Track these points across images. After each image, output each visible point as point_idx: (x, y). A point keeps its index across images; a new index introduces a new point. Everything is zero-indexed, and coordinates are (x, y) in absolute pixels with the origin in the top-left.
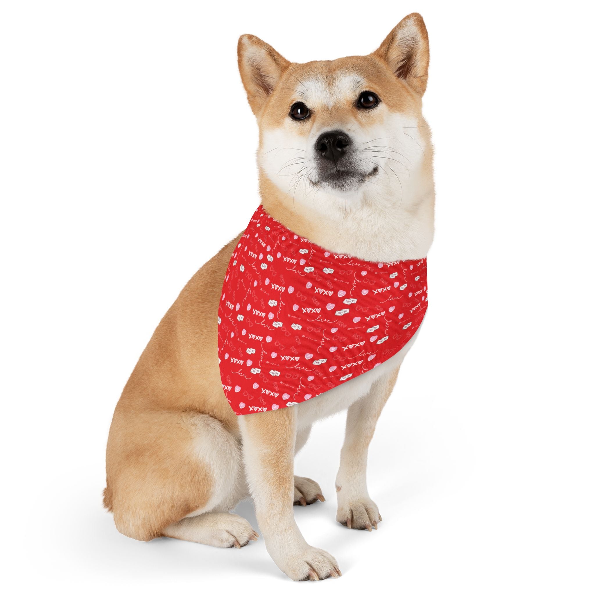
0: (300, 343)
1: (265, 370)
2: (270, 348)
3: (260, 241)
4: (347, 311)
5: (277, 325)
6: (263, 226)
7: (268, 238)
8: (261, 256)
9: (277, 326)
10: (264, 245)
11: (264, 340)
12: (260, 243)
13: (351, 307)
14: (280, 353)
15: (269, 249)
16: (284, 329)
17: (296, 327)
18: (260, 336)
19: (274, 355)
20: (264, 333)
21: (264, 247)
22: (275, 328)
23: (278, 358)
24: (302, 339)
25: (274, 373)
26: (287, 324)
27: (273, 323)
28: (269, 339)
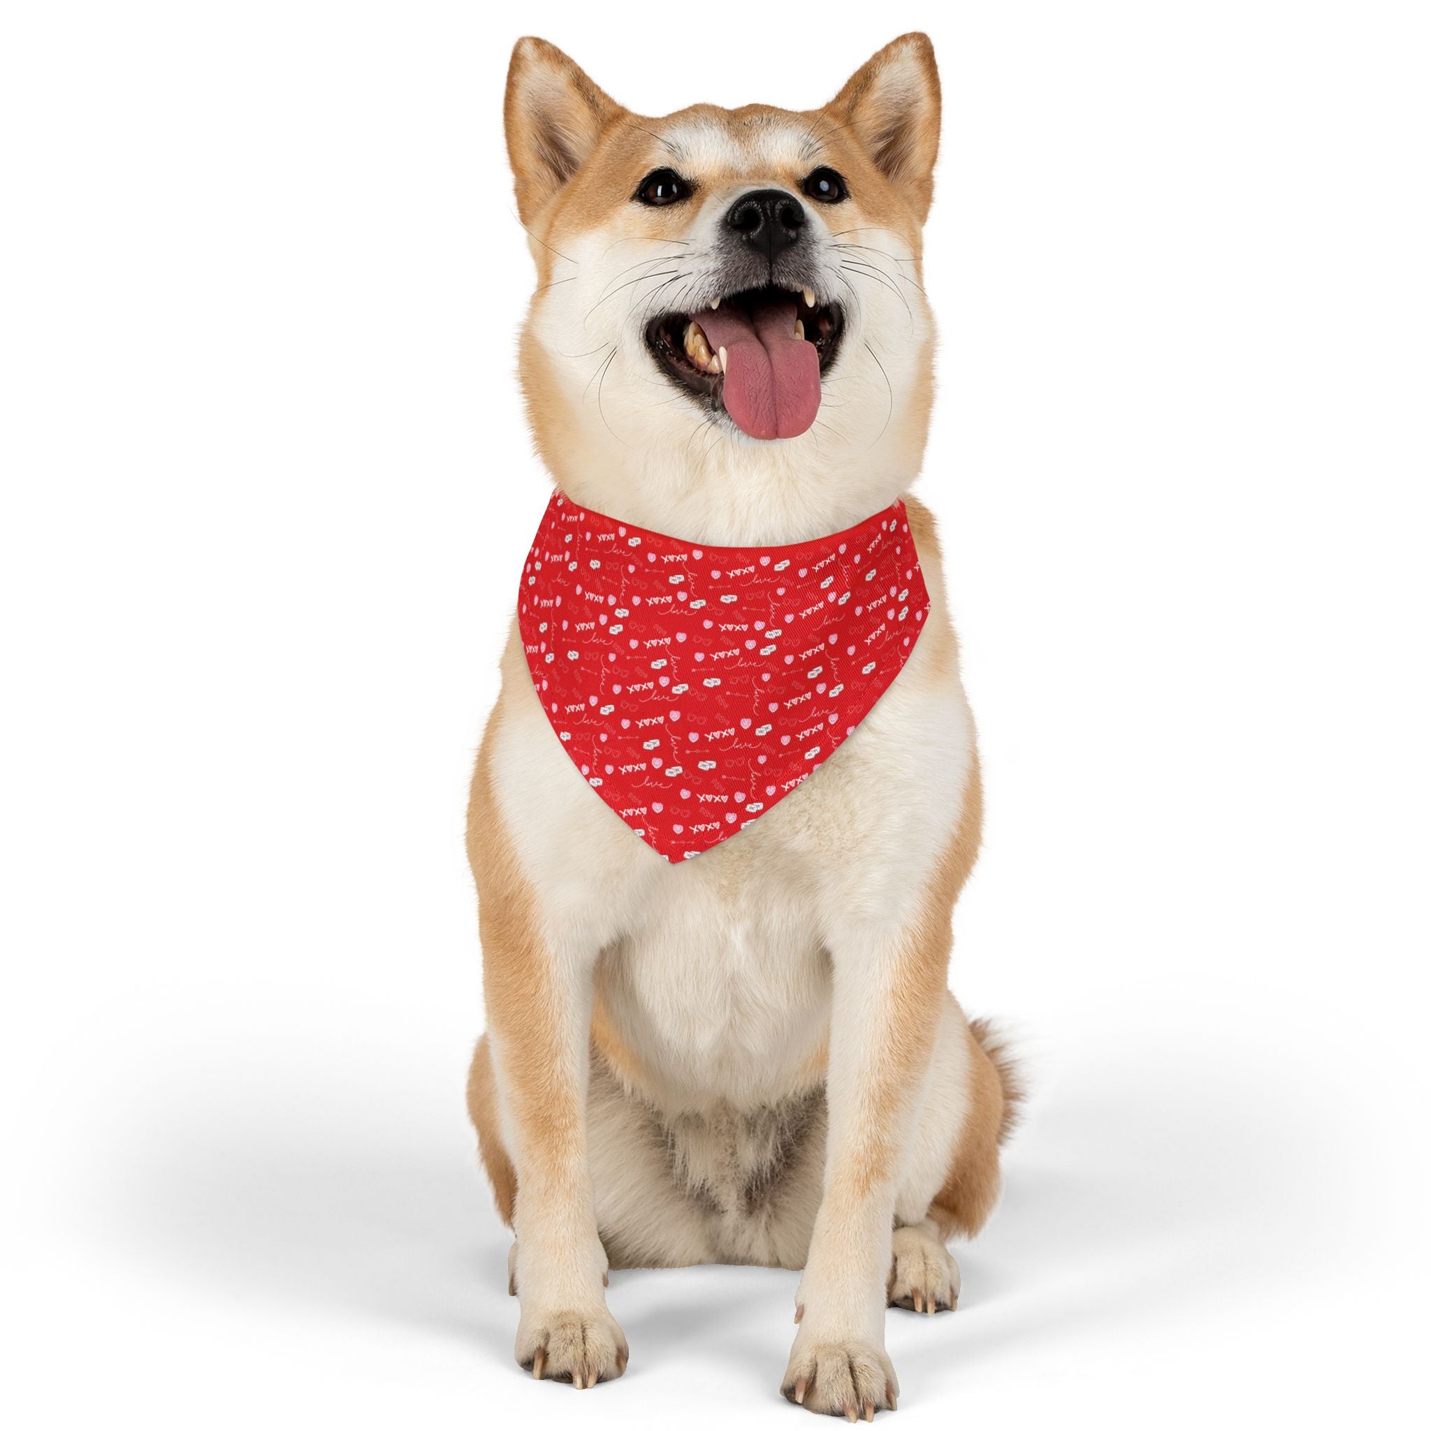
0: (726, 706)
1: (690, 765)
2: (682, 728)
3: (590, 596)
4: (774, 648)
5: (680, 689)
6: (584, 563)
7: (603, 582)
8: (603, 619)
9: (680, 692)
10: (602, 599)
11: (667, 719)
12: (592, 599)
13: (776, 641)
14: (702, 732)
15: (612, 600)
16: (693, 692)
17: (711, 683)
18: (657, 717)
19: (694, 737)
20: (664, 710)
21: (601, 602)
22: (677, 695)
23: (703, 739)
24: (727, 698)
25: (707, 765)
26: (696, 682)
27: (671, 690)
28: (675, 716)
